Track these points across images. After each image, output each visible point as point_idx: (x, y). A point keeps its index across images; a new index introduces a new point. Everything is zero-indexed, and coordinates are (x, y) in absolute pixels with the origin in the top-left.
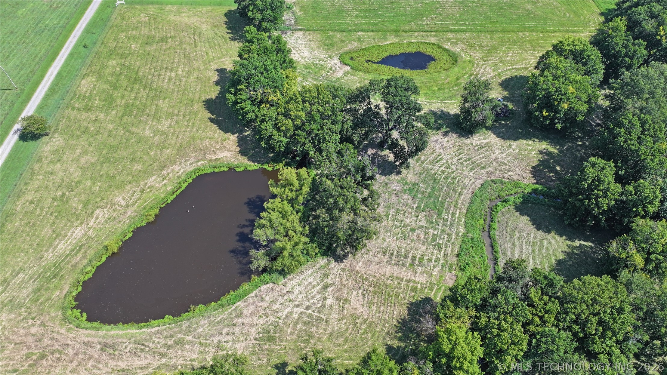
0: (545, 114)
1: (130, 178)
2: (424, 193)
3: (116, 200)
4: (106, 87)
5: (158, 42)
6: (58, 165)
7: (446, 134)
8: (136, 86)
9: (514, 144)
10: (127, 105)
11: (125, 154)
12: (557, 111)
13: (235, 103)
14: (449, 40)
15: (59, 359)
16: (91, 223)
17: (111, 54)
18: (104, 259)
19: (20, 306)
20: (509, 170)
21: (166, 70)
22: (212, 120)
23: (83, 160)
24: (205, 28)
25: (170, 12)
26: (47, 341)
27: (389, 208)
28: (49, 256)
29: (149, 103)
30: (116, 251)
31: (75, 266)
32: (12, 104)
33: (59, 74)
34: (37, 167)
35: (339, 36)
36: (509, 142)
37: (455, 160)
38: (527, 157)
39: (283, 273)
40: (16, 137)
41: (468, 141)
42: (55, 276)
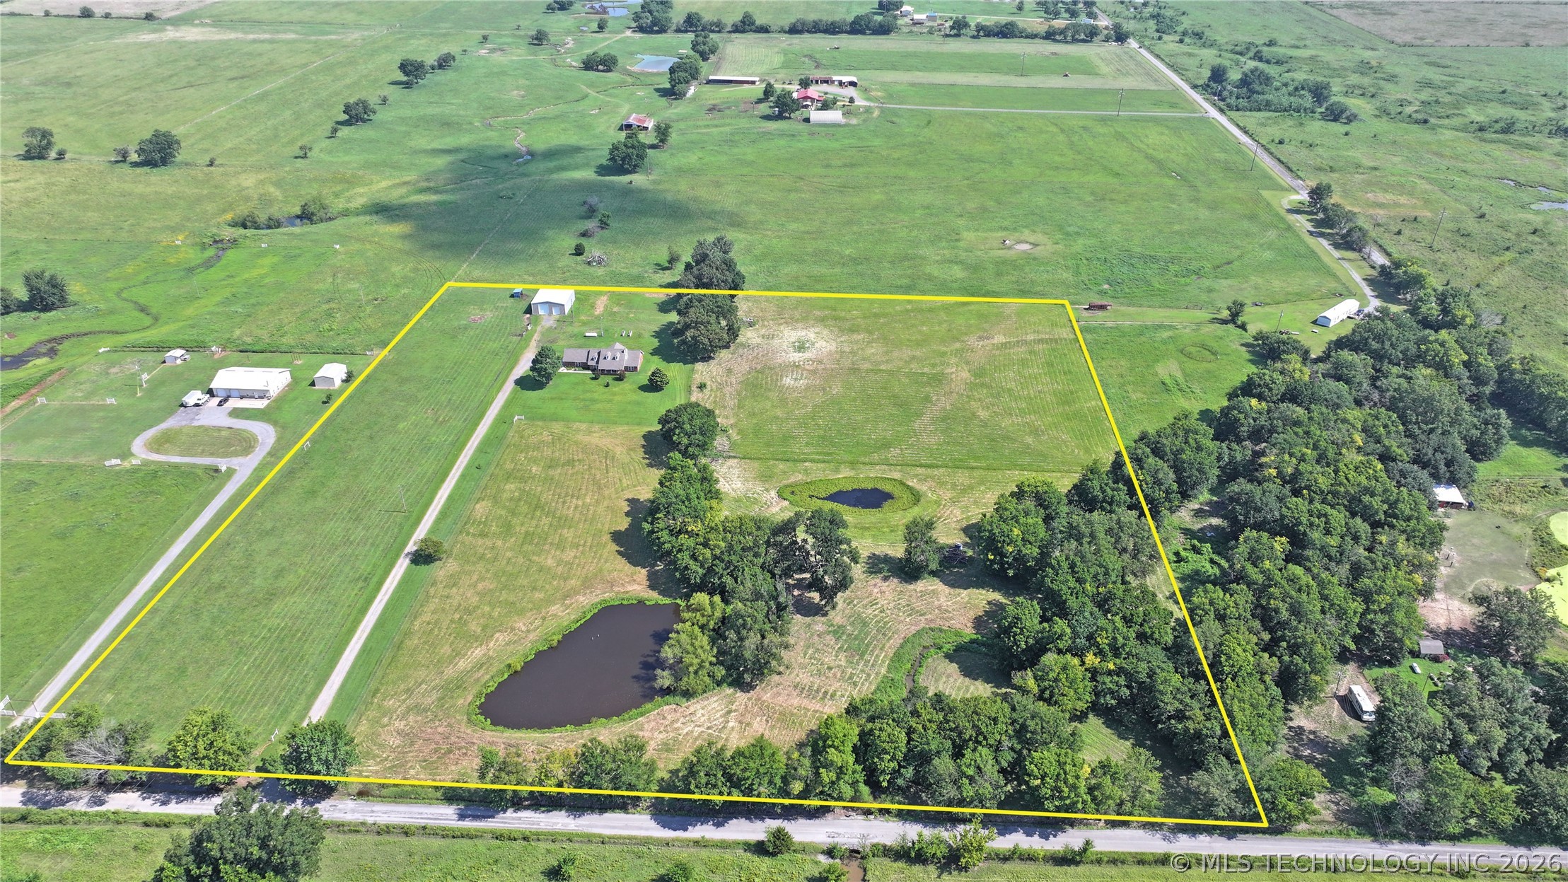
0: (991, 557)
1: (530, 606)
2: (850, 635)
3: (517, 625)
4: (503, 513)
5: (563, 465)
6: (454, 590)
7: (886, 579)
8: (538, 513)
9: (964, 593)
10: (527, 533)
11: (525, 582)
12: (1003, 555)
13: (652, 532)
14: (916, 476)
15: (465, 754)
16: (491, 645)
17: (509, 476)
18: (506, 676)
19: (426, 710)
20: (951, 619)
21: (572, 496)
22: (619, 553)
23: (480, 586)
24: (620, 452)
25: (578, 430)
26: (453, 739)
27: (808, 647)
28: (449, 672)
29: (552, 532)
30: (519, 668)
31: (478, 680)
32: (401, 527)
33: (450, 498)
34: (432, 591)
35: (781, 466)
36: (958, 591)
37: (891, 606)
38: (976, 606)
39: (688, 694)
40: (407, 561)
41: (911, 587)
42: (458, 688)
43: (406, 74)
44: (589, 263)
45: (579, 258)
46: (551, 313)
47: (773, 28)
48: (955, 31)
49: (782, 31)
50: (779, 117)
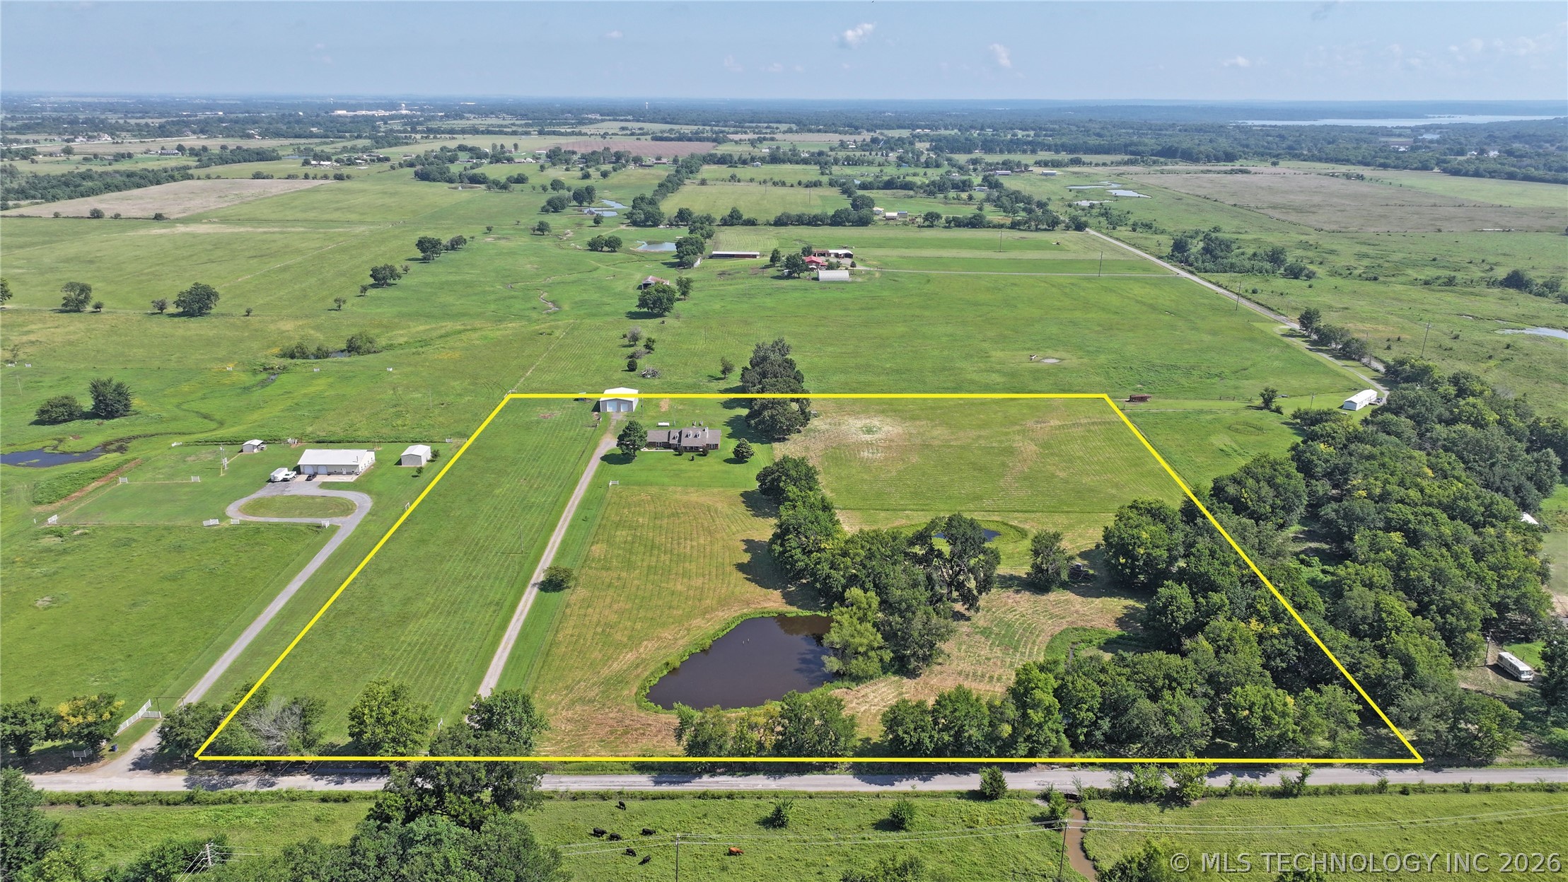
0: (1122, 561)
1: (671, 620)
2: (997, 634)
3: (663, 635)
4: (621, 552)
5: (669, 517)
6: (590, 610)
7: (1017, 592)
8: (656, 552)
9: (1097, 601)
10: (649, 567)
11: (660, 603)
12: (1135, 558)
14: (1016, 518)
15: (644, 734)
16: (642, 650)
17: (618, 525)
18: (665, 672)
19: (591, 701)
20: (1092, 620)
21: (685, 539)
22: (748, 579)
23: (615, 607)
24: (722, 507)
25: (675, 492)
26: (627, 722)
27: (961, 644)
28: (605, 672)
29: (674, 565)
30: (678, 664)
31: (638, 676)
32: (521, 565)
33: (564, 542)
34: (568, 611)
35: (883, 514)
36: (1090, 599)
37: (1030, 611)
38: (1112, 611)
39: (857, 679)
40: (536, 590)
41: (1044, 598)
42: (619, 682)
43: (423, 251)
44: (644, 376)
45: (632, 373)
46: (619, 410)
47: (759, 222)
48: (927, 223)
49: (768, 224)
50: (789, 277)
